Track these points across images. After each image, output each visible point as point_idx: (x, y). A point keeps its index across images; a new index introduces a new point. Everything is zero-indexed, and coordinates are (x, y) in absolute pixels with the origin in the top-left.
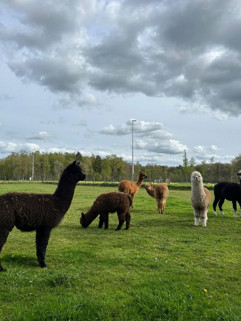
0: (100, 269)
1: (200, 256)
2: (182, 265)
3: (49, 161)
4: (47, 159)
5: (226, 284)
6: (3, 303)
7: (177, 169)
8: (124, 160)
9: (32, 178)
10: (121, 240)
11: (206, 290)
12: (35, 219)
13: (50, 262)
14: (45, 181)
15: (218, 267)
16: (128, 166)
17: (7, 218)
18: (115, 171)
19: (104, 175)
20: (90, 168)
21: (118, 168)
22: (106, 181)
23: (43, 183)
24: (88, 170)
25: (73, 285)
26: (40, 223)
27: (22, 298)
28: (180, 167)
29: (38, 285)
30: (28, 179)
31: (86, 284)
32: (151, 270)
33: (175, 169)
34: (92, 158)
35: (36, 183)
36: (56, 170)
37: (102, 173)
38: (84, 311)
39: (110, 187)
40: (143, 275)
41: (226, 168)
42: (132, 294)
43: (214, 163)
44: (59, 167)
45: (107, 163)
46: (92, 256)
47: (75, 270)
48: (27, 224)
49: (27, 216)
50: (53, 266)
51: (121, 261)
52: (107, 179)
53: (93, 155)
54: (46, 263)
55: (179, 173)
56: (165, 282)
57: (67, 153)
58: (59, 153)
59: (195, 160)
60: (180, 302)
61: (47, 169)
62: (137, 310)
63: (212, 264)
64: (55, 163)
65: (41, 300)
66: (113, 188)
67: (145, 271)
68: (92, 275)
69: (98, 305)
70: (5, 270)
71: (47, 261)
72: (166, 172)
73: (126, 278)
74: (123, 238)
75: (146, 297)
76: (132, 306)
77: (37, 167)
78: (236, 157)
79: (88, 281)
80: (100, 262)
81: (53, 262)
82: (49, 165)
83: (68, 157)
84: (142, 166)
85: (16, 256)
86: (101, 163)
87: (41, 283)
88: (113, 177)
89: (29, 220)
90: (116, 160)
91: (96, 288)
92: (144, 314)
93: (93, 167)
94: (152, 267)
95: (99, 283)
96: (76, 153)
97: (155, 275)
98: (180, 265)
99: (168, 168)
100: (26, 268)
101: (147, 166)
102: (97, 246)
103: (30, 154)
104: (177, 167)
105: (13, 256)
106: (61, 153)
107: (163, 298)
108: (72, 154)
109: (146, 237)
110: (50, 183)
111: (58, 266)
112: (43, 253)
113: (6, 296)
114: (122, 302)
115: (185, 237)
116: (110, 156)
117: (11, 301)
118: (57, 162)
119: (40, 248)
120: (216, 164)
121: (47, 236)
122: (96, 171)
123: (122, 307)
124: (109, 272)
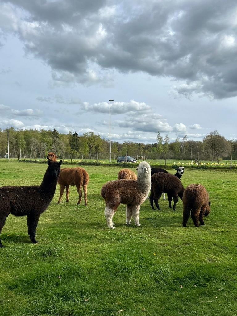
0: (80, 243)
1: (156, 230)
2: (142, 238)
3: (25, 138)
4: (22, 136)
5: (170, 250)
6: (9, 269)
7: (152, 147)
8: (101, 138)
9: (7, 156)
10: (97, 219)
11: (154, 254)
12: (26, 207)
13: (39, 239)
14: (21, 159)
15: (168, 238)
16: (106, 144)
17: (4, 207)
18: (93, 148)
19: (81, 152)
20: (67, 145)
21: (95, 145)
22: (84, 159)
23: (20, 161)
24: (65, 147)
25: (60, 255)
26: (30, 210)
27: (23, 265)
28: (155, 145)
29: (33, 256)
30: (3, 157)
31: (69, 254)
32: (118, 242)
33: (150, 147)
34: (69, 135)
35: (12, 161)
36: (32, 148)
37: (79, 151)
38: (69, 271)
39: (87, 166)
40: (112, 246)
41: (198, 145)
42: (103, 259)
43: (187, 141)
44: (35, 144)
45: (84, 141)
46: (73, 233)
47: (60, 244)
48: (20, 211)
49: (20, 205)
50: (42, 242)
51: (96, 236)
52: (84, 156)
53: (70, 132)
54: (37, 240)
55: (154, 150)
56: (127, 250)
57: (42, 130)
58: (35, 130)
59: (169, 138)
60: (135, 262)
61: (22, 147)
62: (105, 269)
63: (164, 235)
64: (31, 140)
65: (37, 266)
66: (91, 166)
67: (113, 243)
68: (74, 247)
69: (79, 267)
70: (5, 247)
71: (37, 238)
72: (142, 150)
73: (99, 249)
74: (98, 217)
75: (112, 260)
76: (102, 266)
77: (12, 144)
78: (207, 136)
79: (71, 252)
80: (79, 237)
81: (42, 239)
82: (25, 143)
83: (45, 134)
84: (119, 143)
85: (11, 235)
86: (79, 140)
87: (35, 255)
88: (91, 155)
89: (22, 208)
90: (94, 138)
91: (77, 256)
92: (110, 271)
93: (71, 144)
94: (119, 240)
95: (79, 253)
96: (53, 130)
97: (121, 246)
98: (140, 237)
99: (144, 145)
100: (21, 244)
101: (124, 144)
102: (76, 225)
103: (4, 130)
104: (153, 144)
105: (9, 235)
106: (37, 129)
107: (124, 260)
108: (49, 131)
109: (117, 216)
110: (27, 161)
111: (46, 242)
112: (34, 233)
113: (11, 265)
114: (95, 264)
115: (149, 215)
116: (87, 134)
117: (14, 268)
118: (33, 139)
119: (31, 229)
120: (189, 141)
121: (36, 220)
122: (73, 149)
123: (96, 267)
124: (86, 245)
